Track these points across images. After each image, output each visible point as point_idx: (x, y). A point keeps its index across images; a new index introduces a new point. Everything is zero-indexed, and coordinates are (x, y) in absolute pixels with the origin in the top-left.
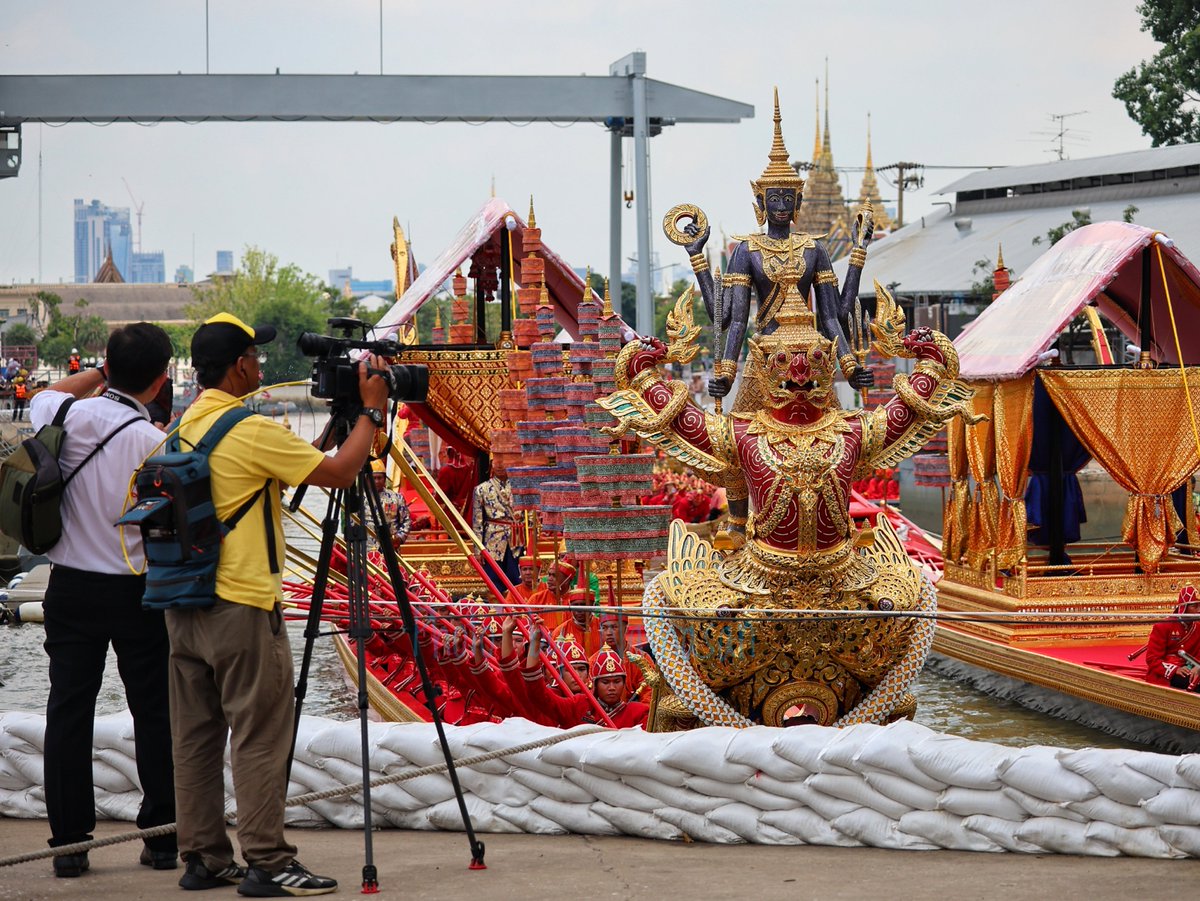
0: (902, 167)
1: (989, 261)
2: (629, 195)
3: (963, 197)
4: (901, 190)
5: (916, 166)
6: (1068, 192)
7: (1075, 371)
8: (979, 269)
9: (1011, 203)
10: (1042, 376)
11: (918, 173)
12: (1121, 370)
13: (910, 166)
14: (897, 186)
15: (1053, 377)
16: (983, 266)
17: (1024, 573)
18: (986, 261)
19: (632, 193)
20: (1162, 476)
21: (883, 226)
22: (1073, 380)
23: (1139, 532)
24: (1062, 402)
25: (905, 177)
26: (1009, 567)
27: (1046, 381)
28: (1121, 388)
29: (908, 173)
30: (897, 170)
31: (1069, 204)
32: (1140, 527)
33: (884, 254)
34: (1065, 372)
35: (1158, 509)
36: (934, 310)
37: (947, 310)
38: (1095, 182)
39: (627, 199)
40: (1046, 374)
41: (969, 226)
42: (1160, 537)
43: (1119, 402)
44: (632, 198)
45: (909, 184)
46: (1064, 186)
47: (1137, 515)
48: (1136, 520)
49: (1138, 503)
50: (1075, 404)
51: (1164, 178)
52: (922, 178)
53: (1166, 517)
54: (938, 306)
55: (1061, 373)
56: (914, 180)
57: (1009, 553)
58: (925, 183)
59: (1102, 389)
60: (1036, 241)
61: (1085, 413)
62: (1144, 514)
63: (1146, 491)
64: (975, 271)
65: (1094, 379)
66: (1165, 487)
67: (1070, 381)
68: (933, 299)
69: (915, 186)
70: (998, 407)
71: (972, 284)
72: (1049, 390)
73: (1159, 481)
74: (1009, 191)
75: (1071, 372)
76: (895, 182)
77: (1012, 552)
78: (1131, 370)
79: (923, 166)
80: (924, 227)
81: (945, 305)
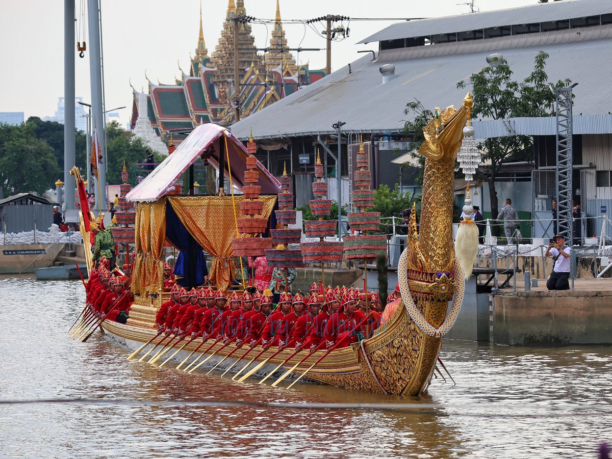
0: (330, 19)
1: (419, 102)
2: (81, 46)
3: (385, 45)
4: (329, 40)
5: (342, 18)
6: (481, 40)
7: (186, 197)
8: (411, 110)
9: (429, 51)
10: (170, 200)
11: (344, 24)
12: (209, 197)
13: (337, 18)
14: (325, 36)
15: (175, 200)
16: (414, 106)
17: (160, 296)
18: (416, 102)
19: (84, 44)
20: (229, 249)
21: (291, 73)
22: (184, 201)
23: (217, 275)
24: (179, 212)
25: (332, 28)
26: (155, 293)
27: (171, 202)
28: (209, 206)
29: (335, 25)
30: (325, 22)
31: (482, 52)
32: (217, 274)
33: (314, 97)
34: (181, 197)
35: (227, 265)
36: (365, 147)
37: (378, 146)
38: (504, 32)
39: (80, 49)
40: (172, 198)
41: (392, 71)
42: (227, 278)
43: (207, 213)
44: (84, 49)
45: (336, 34)
46: (476, 35)
47: (216, 268)
48: (215, 270)
49: (217, 262)
50: (186, 214)
51: (567, 28)
52: (348, 29)
53: (230, 268)
54: (369, 143)
55: (179, 198)
56: (341, 30)
57: (155, 286)
58: (350, 33)
59: (199, 206)
60: (460, 84)
61: (191, 218)
62: (220, 267)
63: (221, 256)
64: (406, 112)
65: (195, 201)
66: (230, 254)
67: (182, 201)
68: (366, 136)
69: (342, 36)
70: (152, 215)
71: (404, 123)
72: (173, 206)
73: (227, 251)
74: (426, 40)
75: (184, 198)
76: (324, 33)
77: (156, 286)
78: (214, 197)
79: (348, 18)
80: (350, 73)
81: (376, 143)
